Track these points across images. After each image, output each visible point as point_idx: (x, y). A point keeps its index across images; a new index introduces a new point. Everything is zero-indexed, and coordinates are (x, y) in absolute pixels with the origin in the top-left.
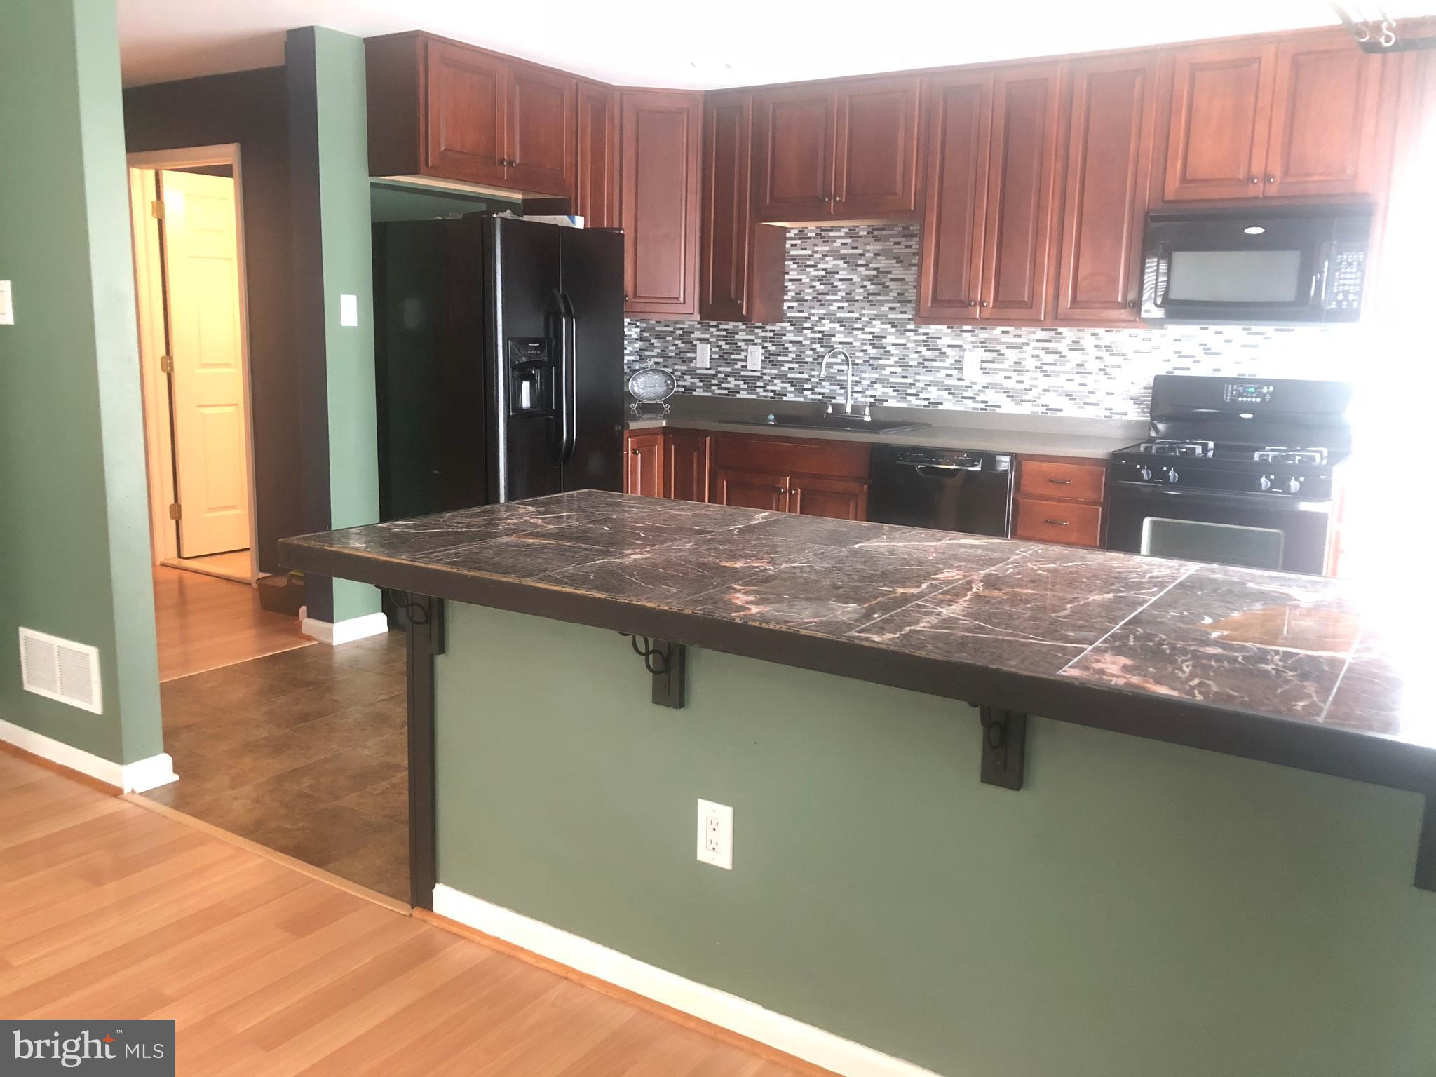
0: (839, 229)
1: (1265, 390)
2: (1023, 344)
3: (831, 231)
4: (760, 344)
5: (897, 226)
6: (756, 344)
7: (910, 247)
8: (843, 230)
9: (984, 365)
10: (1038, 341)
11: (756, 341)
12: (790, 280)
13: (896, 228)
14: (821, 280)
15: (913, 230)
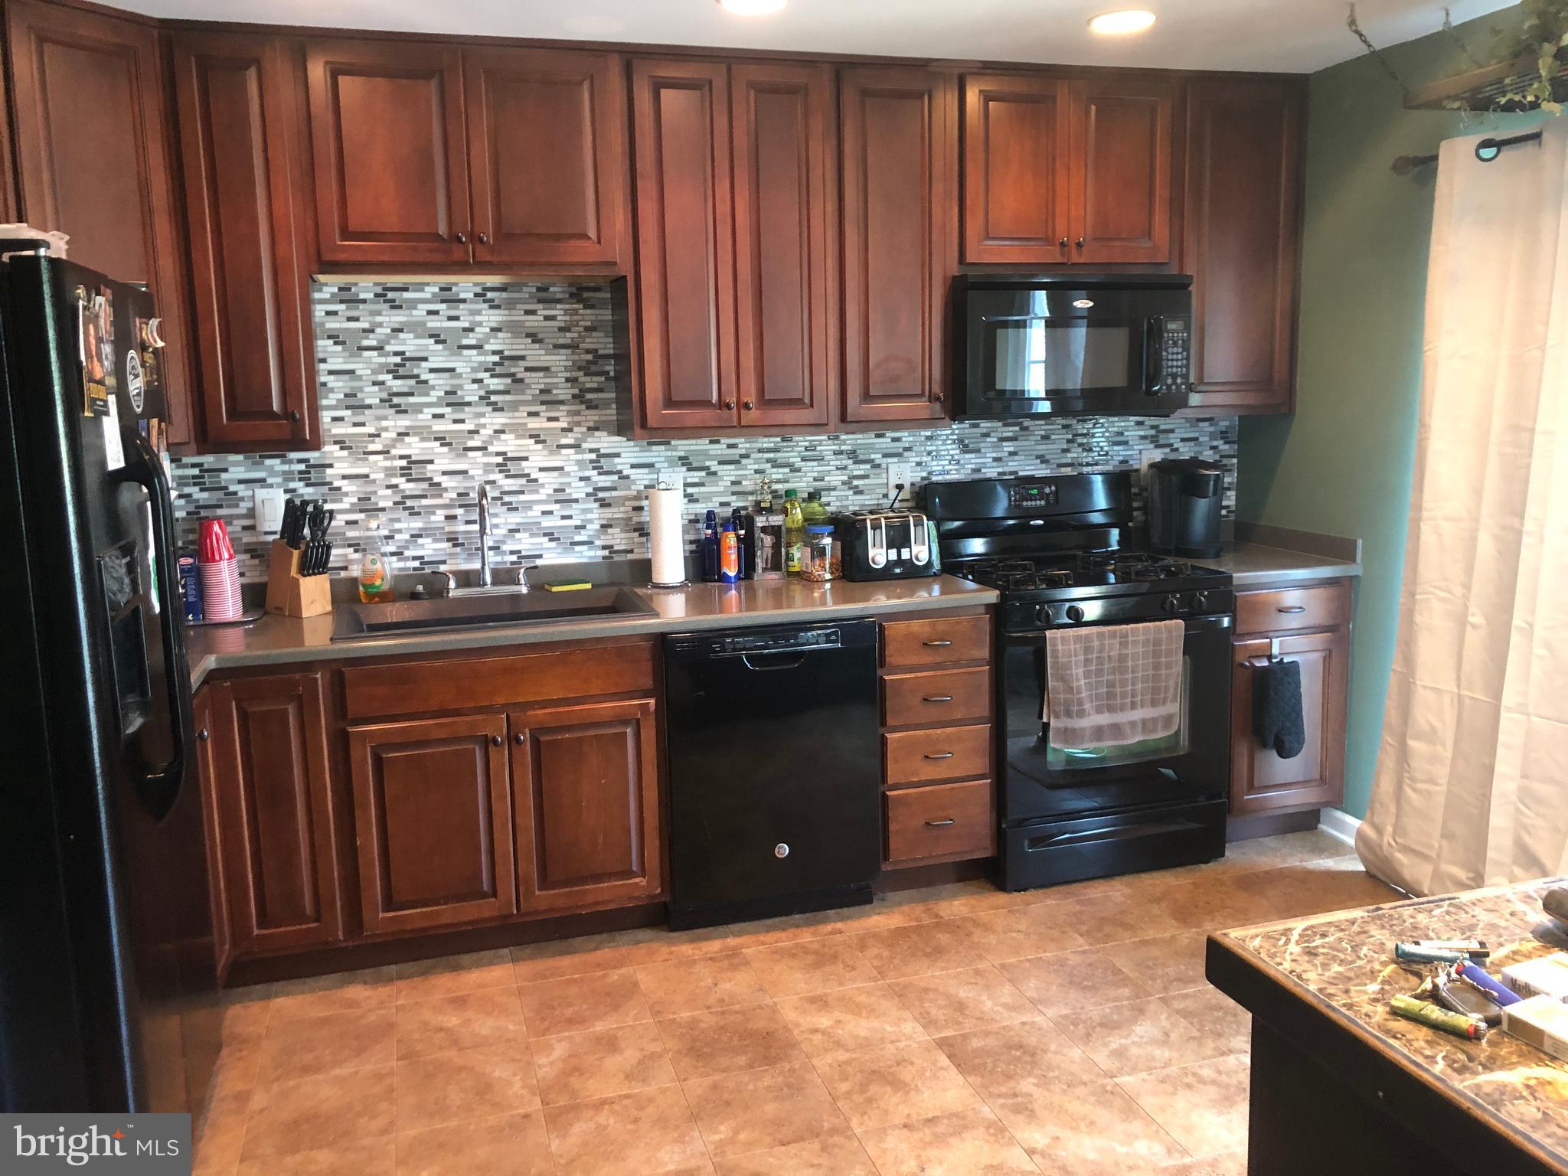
1: (1047, 490)
3: (406, 290)
5: (526, 285)
6: (271, 486)
7: (552, 318)
11: (270, 481)
12: (331, 373)
13: (525, 289)
14: (395, 371)
15: (555, 293)
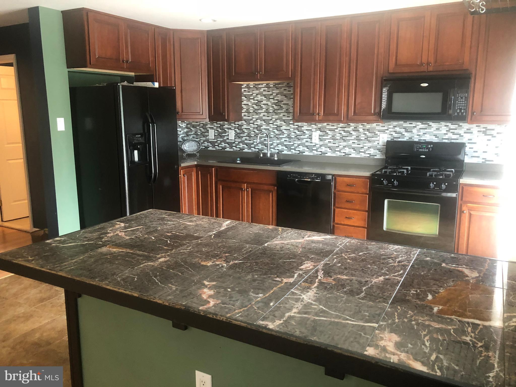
0: (262, 84)
1: (430, 146)
2: (335, 129)
3: (259, 85)
4: (233, 130)
5: (284, 83)
6: (232, 130)
7: (290, 91)
8: (264, 84)
9: (320, 137)
10: (341, 127)
11: (232, 128)
12: (244, 104)
13: (284, 84)
14: (256, 104)
15: (291, 84)
